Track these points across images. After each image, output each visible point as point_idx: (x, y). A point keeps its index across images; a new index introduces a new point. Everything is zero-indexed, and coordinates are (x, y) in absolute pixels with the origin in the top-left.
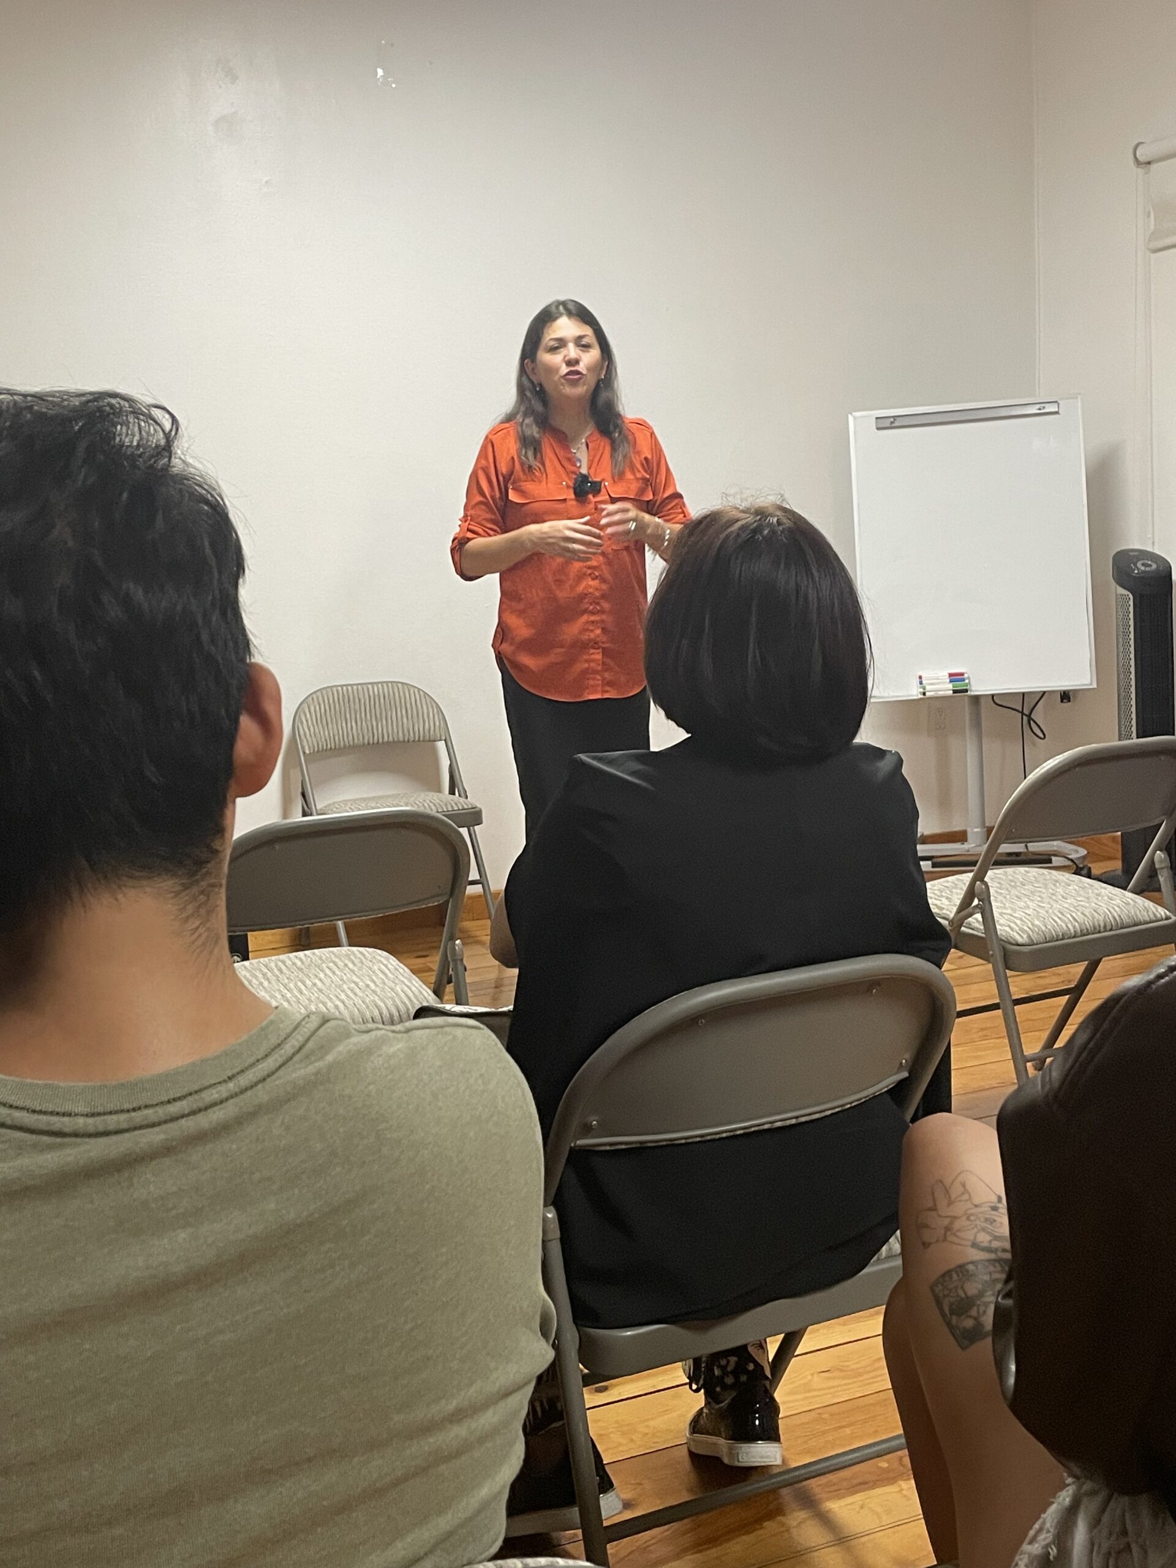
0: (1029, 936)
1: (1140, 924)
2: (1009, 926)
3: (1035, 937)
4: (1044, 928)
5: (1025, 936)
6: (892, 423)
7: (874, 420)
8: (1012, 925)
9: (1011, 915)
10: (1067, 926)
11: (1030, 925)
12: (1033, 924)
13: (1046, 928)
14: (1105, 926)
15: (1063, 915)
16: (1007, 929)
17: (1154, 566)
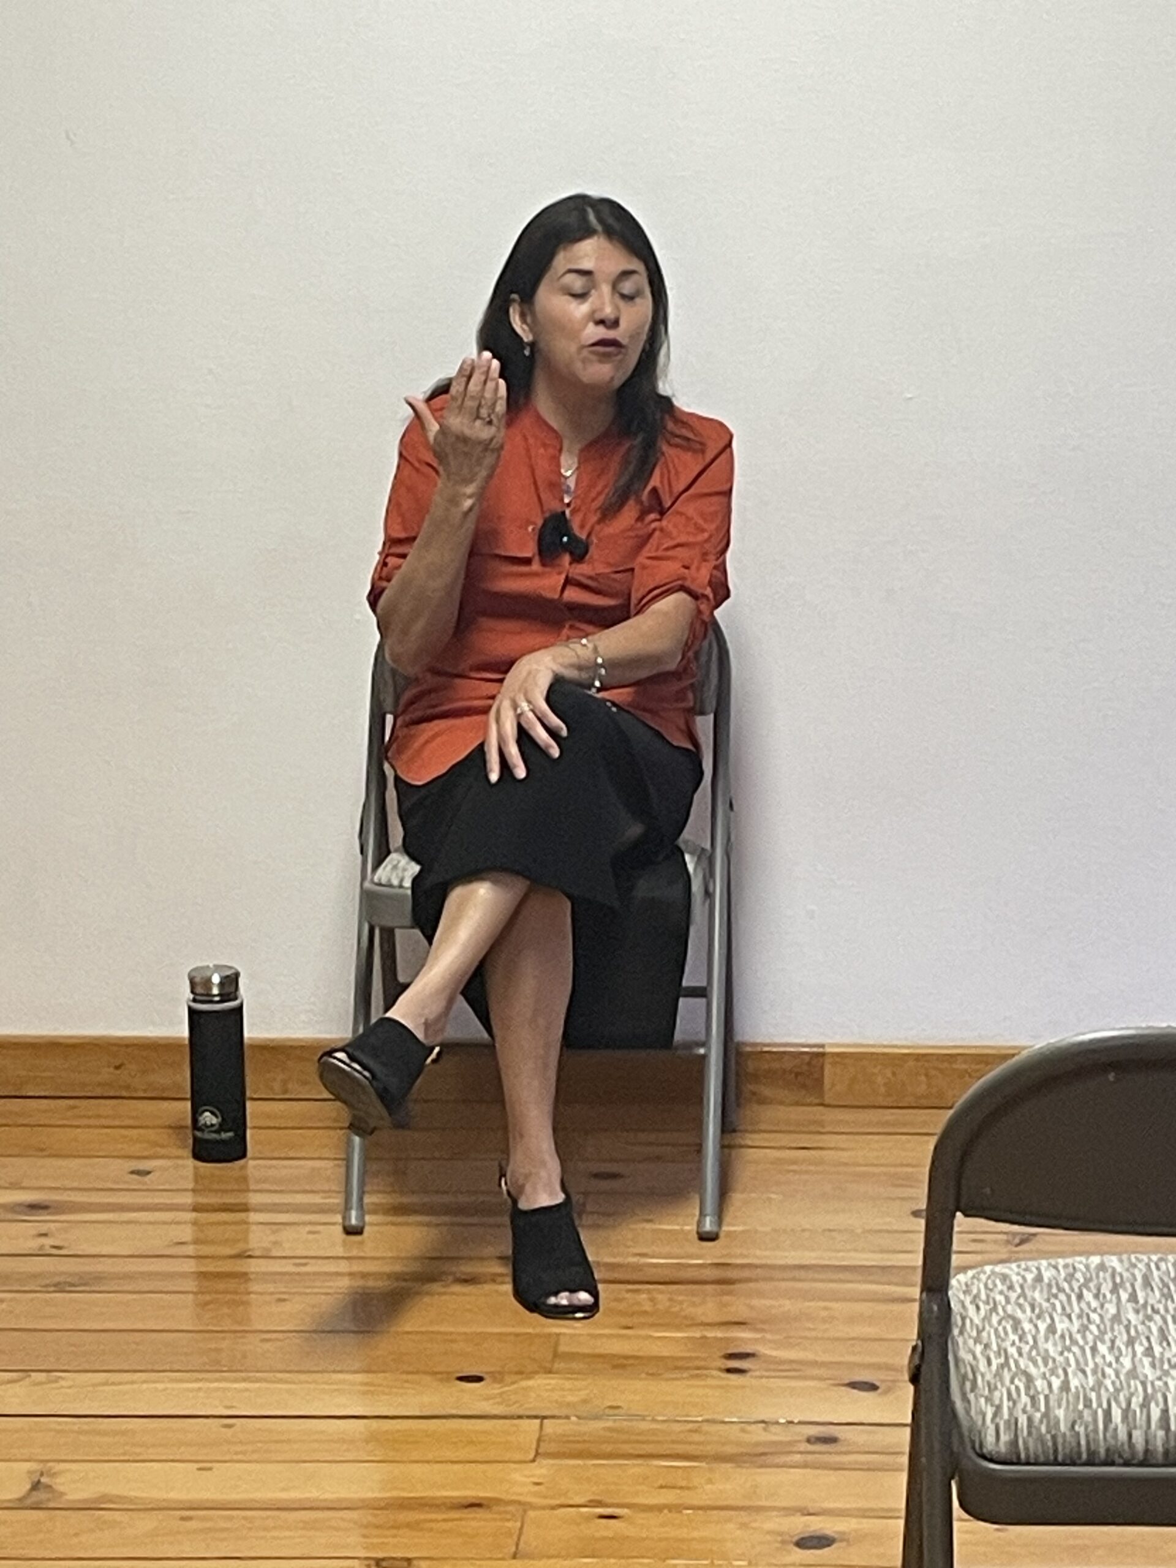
0: (1014, 1443)
2: (998, 1408)
3: (1027, 1445)
4: (1066, 1426)
5: (1005, 1438)
8: (1006, 1404)
9: (1029, 1379)
10: (1130, 1436)
11: (1038, 1415)
12: (1046, 1415)
13: (1073, 1427)
15: (1145, 1405)
16: (990, 1412)
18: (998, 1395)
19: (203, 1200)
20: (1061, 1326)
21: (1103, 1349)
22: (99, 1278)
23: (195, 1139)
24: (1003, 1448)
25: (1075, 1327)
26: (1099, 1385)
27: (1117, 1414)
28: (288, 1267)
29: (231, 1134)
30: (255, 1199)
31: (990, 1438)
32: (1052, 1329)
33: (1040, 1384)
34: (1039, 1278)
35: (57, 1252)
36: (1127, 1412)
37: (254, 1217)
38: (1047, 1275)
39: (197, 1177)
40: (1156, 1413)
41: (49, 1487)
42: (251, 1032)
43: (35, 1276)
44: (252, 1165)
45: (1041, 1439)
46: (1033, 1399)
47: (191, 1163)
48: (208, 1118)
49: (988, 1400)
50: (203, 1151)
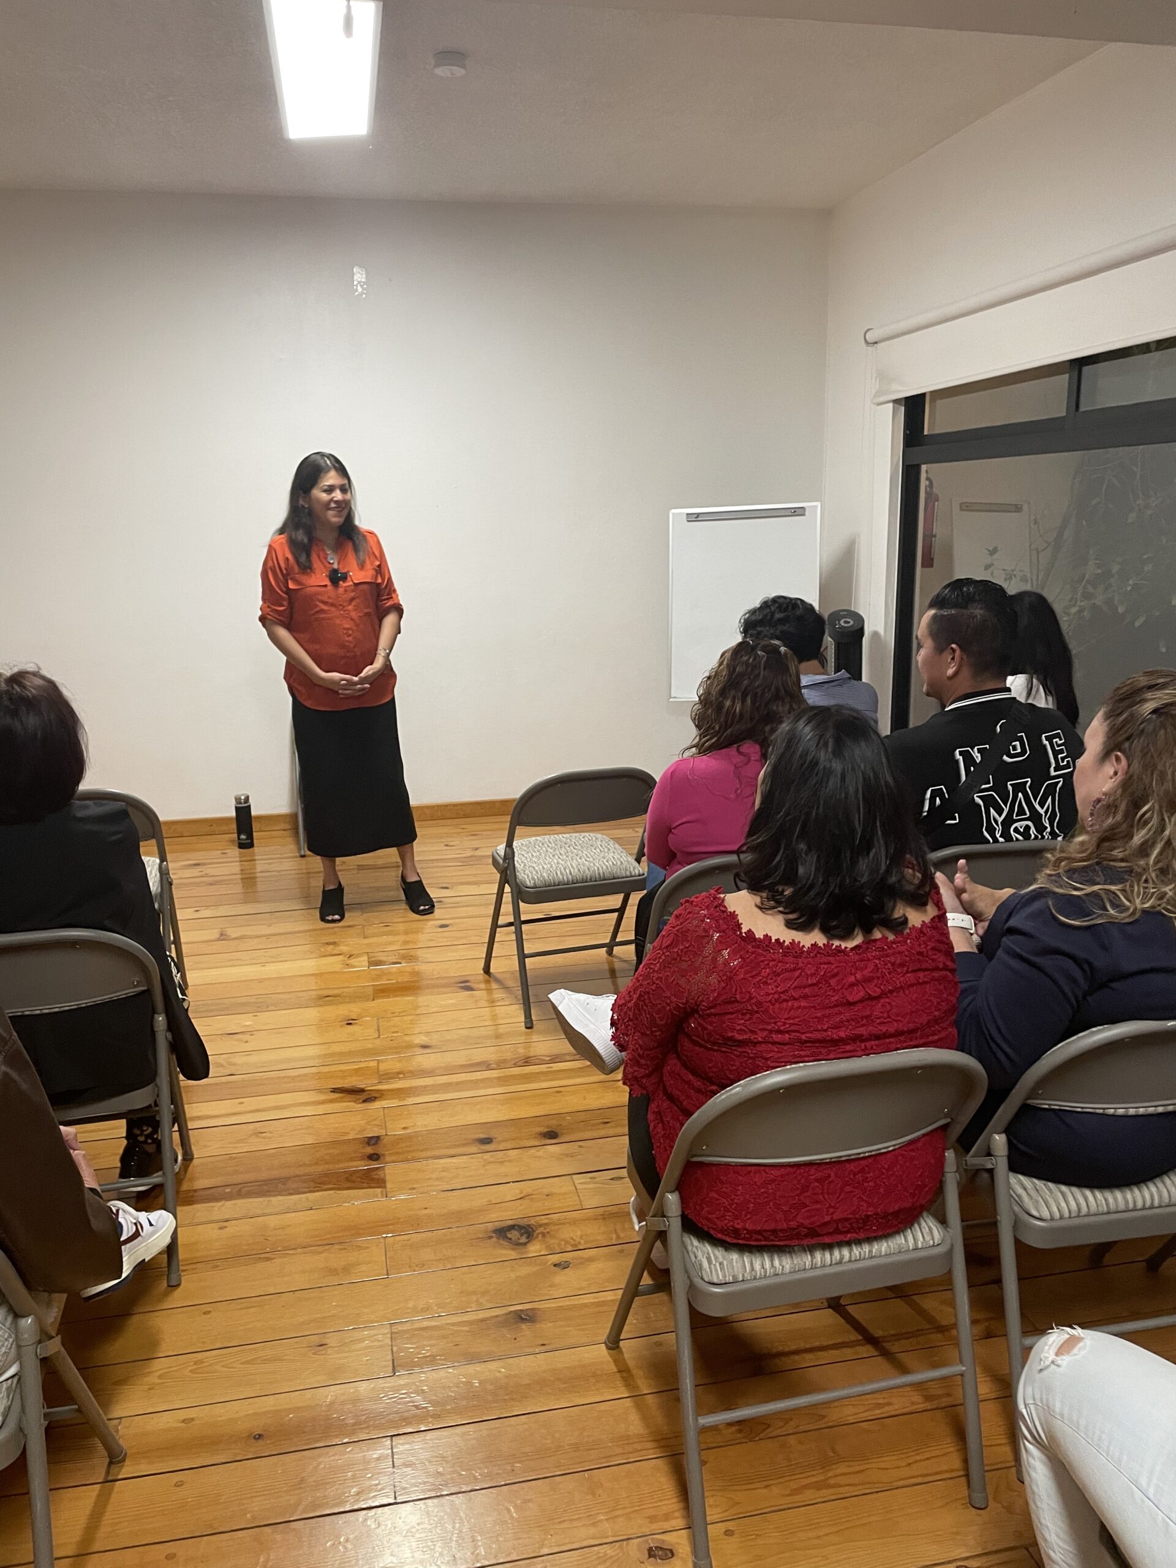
0: (535, 883)
1: (618, 878)
2: (528, 875)
3: (538, 883)
4: (546, 878)
5: (532, 882)
6: (696, 518)
7: (685, 515)
8: (530, 874)
9: (534, 868)
11: (539, 876)
12: (541, 875)
14: (591, 879)
15: (565, 870)
16: (526, 877)
17: (852, 623)
18: (527, 872)
19: (243, 859)
20: (534, 854)
21: (548, 858)
22: (222, 881)
23: (239, 844)
24: (532, 885)
25: (538, 854)
26: (551, 866)
27: (559, 873)
28: (276, 873)
29: (249, 841)
30: (257, 858)
31: (528, 883)
32: (532, 855)
33: (537, 868)
34: (522, 844)
35: (207, 875)
36: (561, 872)
37: (257, 862)
38: (524, 843)
39: (240, 854)
40: (568, 871)
41: (225, 935)
42: (253, 813)
43: (203, 882)
44: (256, 849)
45: (541, 881)
46: (537, 872)
47: (238, 849)
48: (243, 837)
49: (524, 874)
50: (242, 846)
